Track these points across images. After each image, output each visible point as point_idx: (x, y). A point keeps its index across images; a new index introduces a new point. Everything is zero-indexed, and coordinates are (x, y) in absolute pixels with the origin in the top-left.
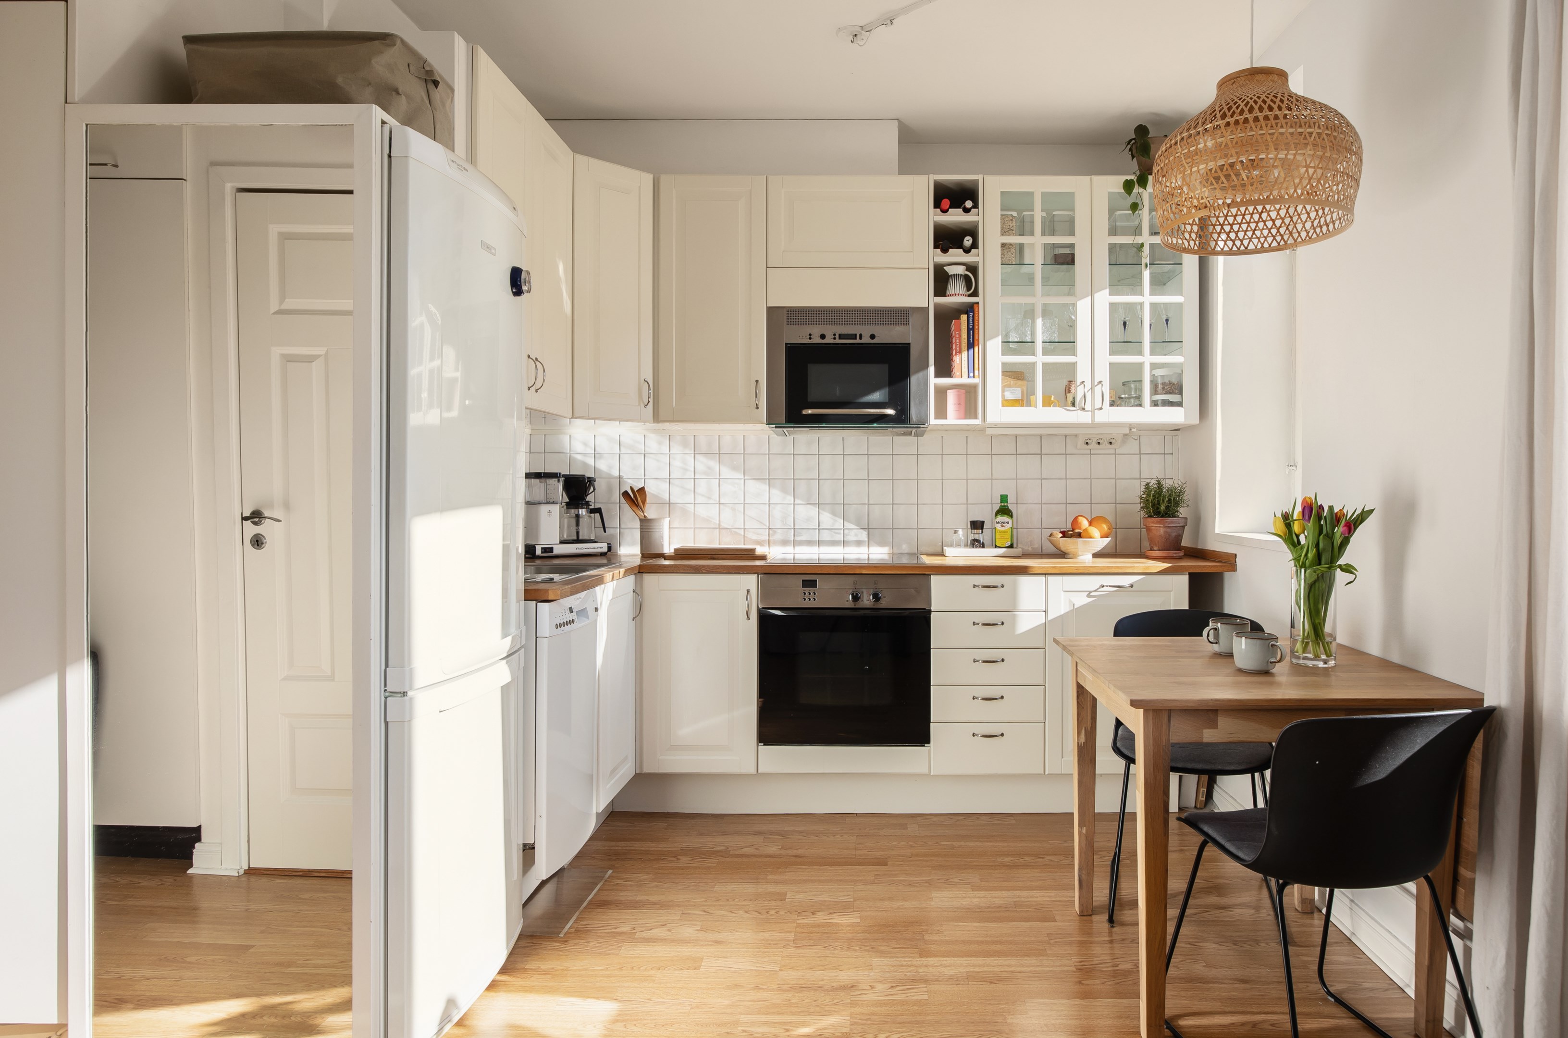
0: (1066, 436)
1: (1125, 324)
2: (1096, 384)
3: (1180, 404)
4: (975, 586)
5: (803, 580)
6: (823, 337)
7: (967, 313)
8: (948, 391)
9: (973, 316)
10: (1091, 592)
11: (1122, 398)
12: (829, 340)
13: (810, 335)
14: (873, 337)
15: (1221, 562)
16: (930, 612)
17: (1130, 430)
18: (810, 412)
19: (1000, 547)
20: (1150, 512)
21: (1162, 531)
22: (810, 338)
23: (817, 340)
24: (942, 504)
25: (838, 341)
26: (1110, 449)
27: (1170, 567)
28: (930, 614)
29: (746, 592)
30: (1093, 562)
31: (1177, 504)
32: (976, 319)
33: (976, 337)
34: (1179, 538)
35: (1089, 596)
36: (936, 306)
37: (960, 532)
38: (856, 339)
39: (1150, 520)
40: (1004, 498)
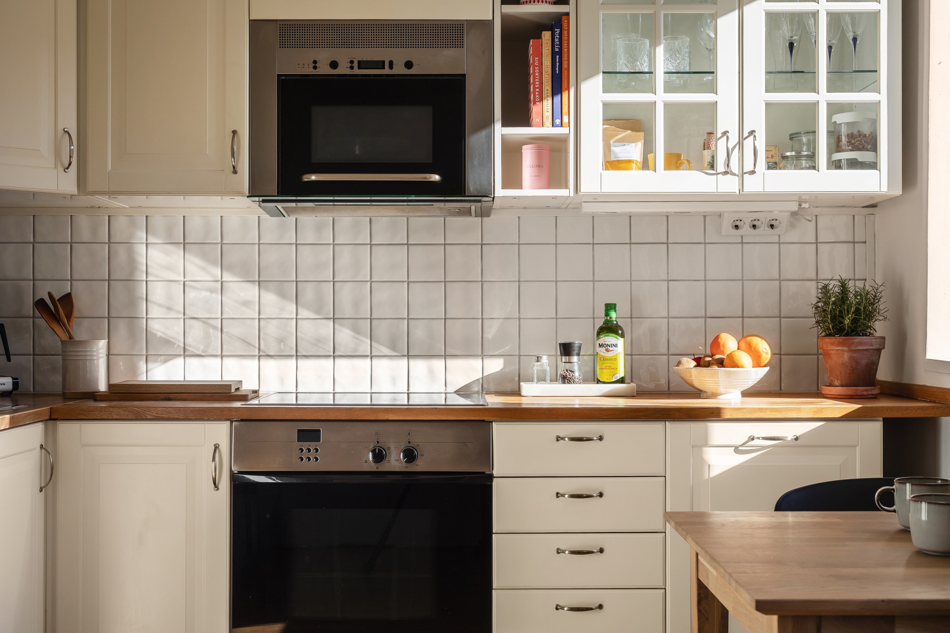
0: (705, 217)
1: (791, 45)
2: (745, 134)
3: (874, 166)
4: (558, 438)
5: (299, 431)
6: (334, 65)
7: (551, 28)
8: (524, 147)
9: (561, 34)
10: (739, 447)
11: (787, 157)
12: (343, 69)
13: (315, 62)
14: (409, 65)
15: (934, 402)
16: (491, 477)
17: (800, 205)
18: (313, 178)
19: (604, 383)
20: (828, 329)
21: (847, 356)
22: (315, 68)
23: (325, 70)
24: (519, 318)
25: (357, 71)
26: (772, 235)
27: (859, 409)
28: (492, 481)
29: (213, 448)
30: (742, 403)
31: (870, 316)
32: (565, 38)
33: (565, 66)
34: (873, 367)
35: (737, 453)
36: (505, 18)
37: (545, 360)
38: (383, 68)
39: (827, 340)
40: (610, 307)
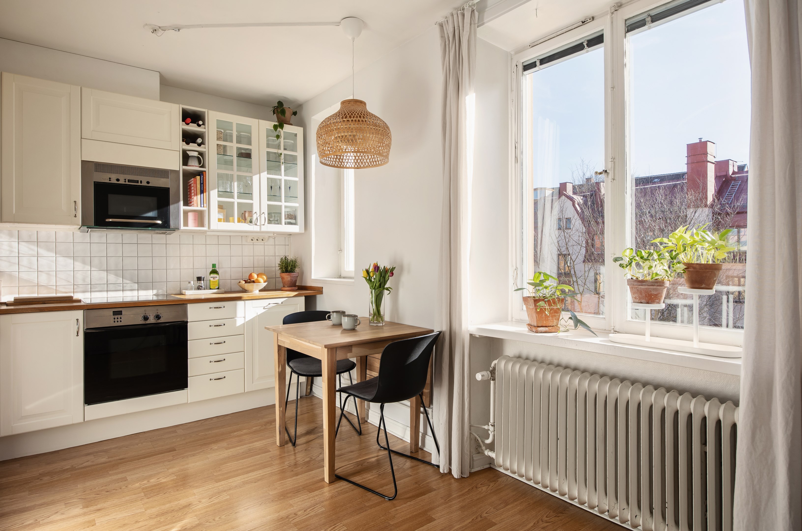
0: (242, 236)
1: (271, 187)
2: (262, 213)
3: (295, 224)
4: (210, 308)
5: (113, 312)
6: (118, 180)
7: (199, 175)
8: (189, 213)
9: (203, 177)
10: (264, 307)
11: (270, 220)
12: (122, 182)
13: (110, 178)
14: (148, 183)
15: (315, 291)
16: (187, 322)
17: (274, 234)
18: (111, 220)
19: (212, 289)
20: (283, 270)
21: (289, 279)
22: (110, 180)
23: (114, 181)
24: (180, 269)
25: (127, 183)
26: (262, 243)
27: (297, 294)
28: (187, 323)
29: (76, 321)
30: (259, 294)
31: (295, 267)
32: (204, 179)
33: (205, 188)
34: (296, 281)
35: (264, 308)
36: (184, 171)
37: (192, 283)
38: (138, 183)
39: (283, 274)
40: (214, 266)
